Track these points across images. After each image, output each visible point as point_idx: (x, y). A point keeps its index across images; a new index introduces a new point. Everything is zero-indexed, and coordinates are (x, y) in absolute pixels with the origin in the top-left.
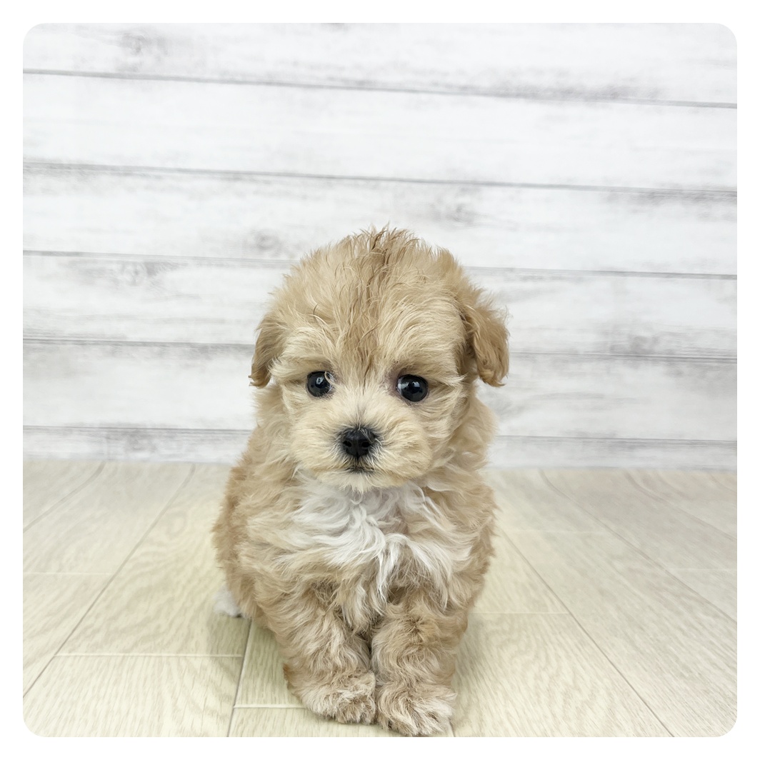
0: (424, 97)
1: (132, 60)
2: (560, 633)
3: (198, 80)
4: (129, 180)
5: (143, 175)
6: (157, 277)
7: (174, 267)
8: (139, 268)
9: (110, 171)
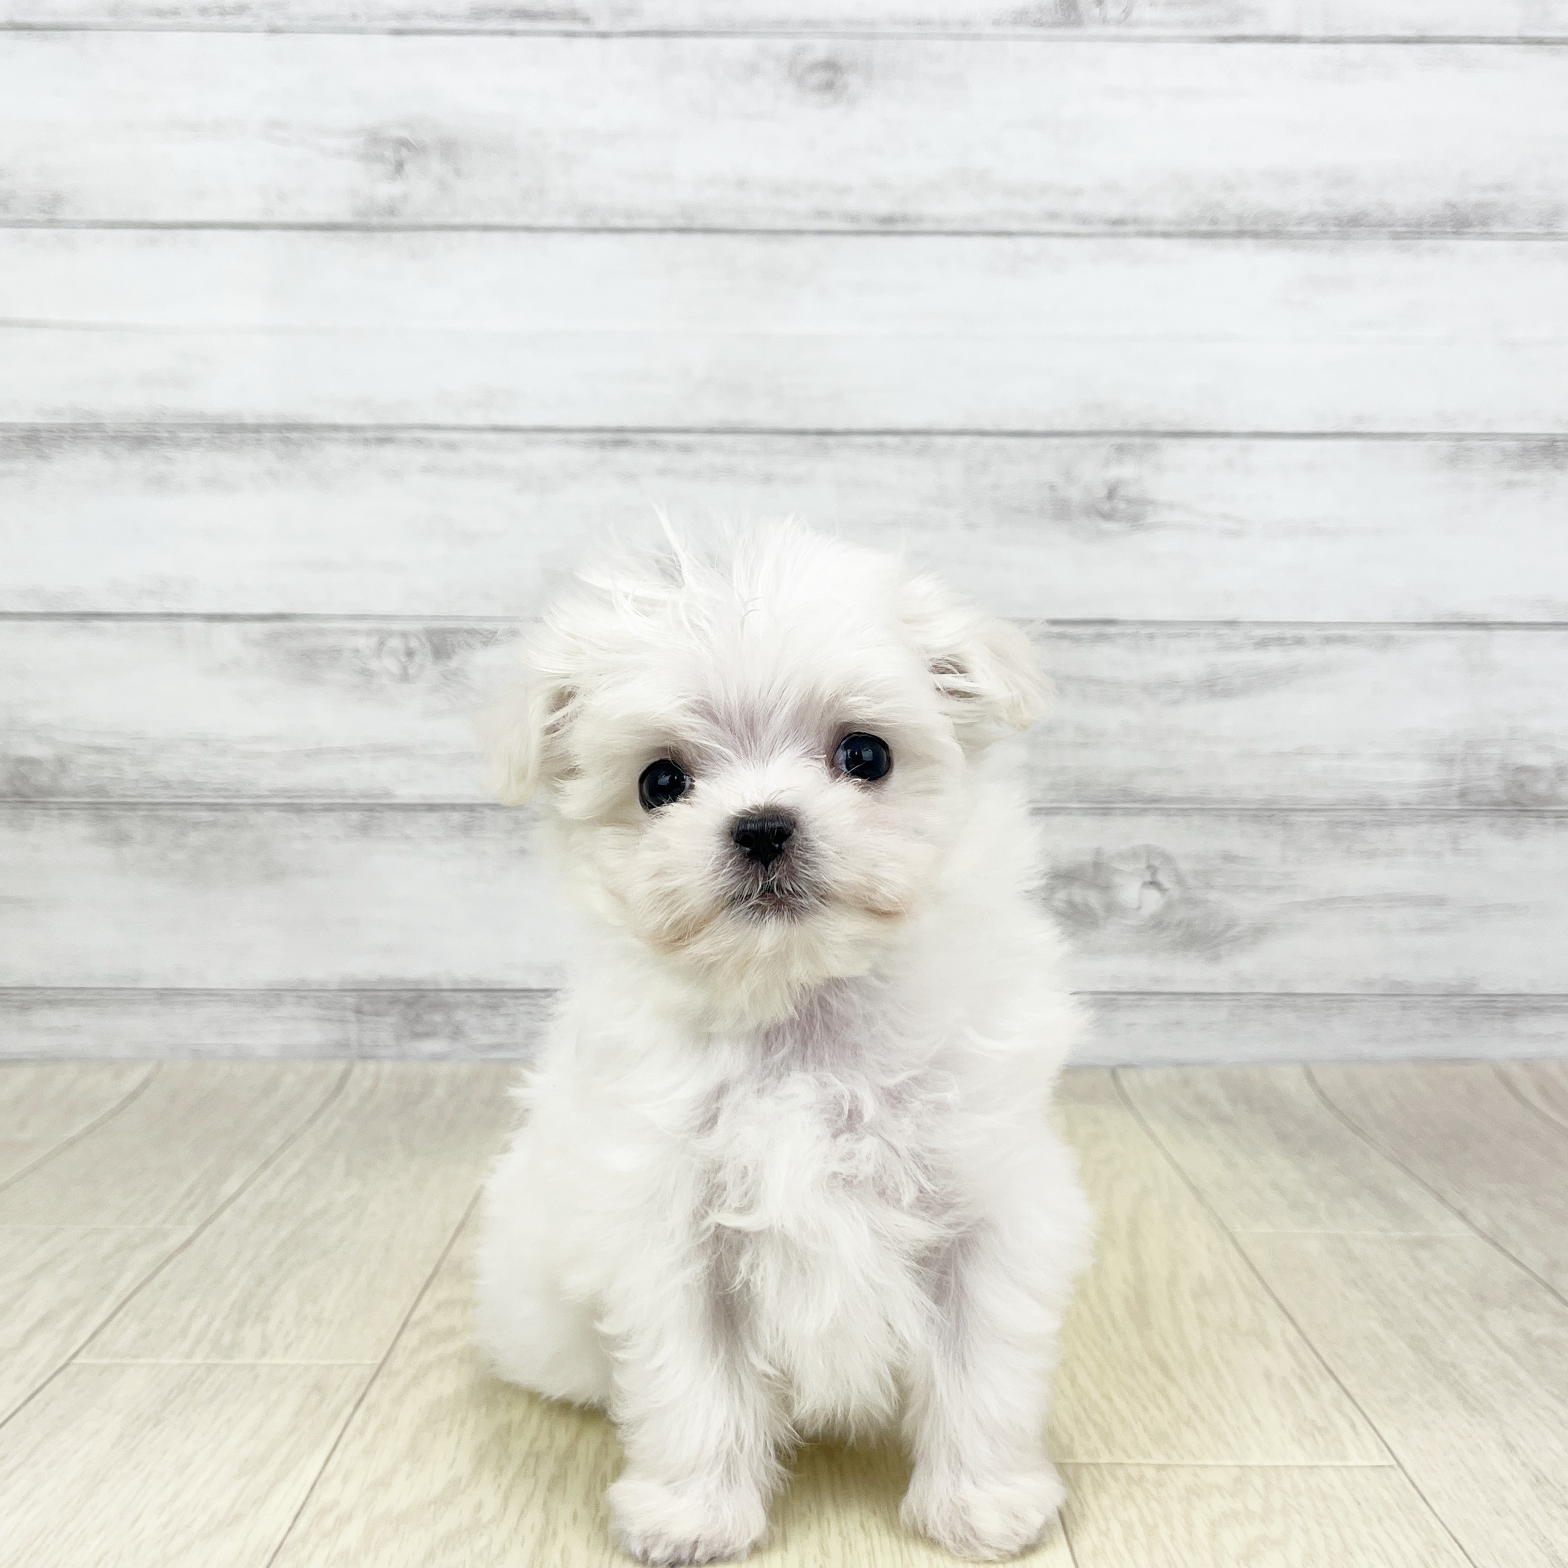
0: (1028, 245)
1: (386, 190)
2: (1379, 1520)
3: (529, 229)
4: (388, 454)
5: (419, 442)
6: (454, 663)
7: (489, 639)
8: (414, 644)
9: (345, 435)
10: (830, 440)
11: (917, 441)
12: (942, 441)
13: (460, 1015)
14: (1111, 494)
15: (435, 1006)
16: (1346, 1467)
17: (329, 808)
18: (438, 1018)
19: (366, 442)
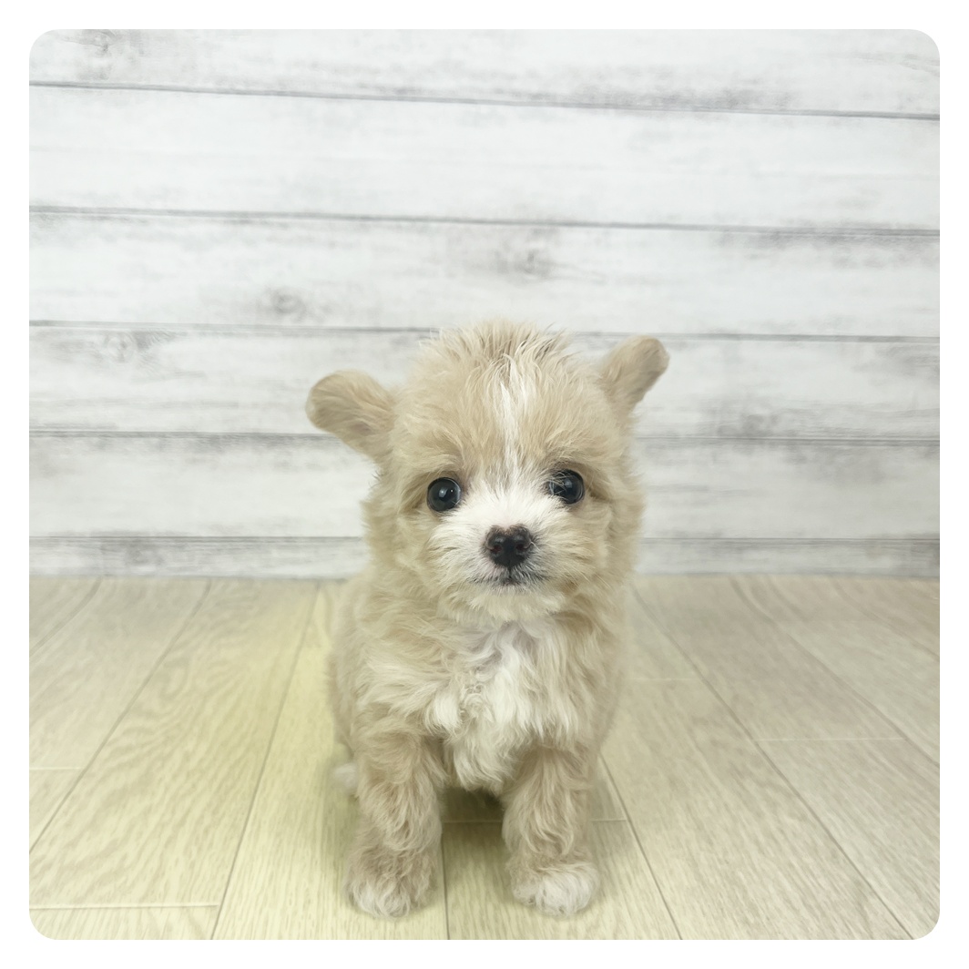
0: (484, 109)
1: (97, 63)
3: (187, 90)
4: (106, 226)
5: (124, 220)
6: (150, 351)
7: (171, 337)
8: (126, 339)
9: (80, 215)
10: (370, 223)
11: (420, 224)
12: (434, 225)
13: (161, 552)
14: (531, 257)
15: (147, 547)
16: (601, 822)
17: (80, 435)
18: (148, 553)
19: (93, 219)
